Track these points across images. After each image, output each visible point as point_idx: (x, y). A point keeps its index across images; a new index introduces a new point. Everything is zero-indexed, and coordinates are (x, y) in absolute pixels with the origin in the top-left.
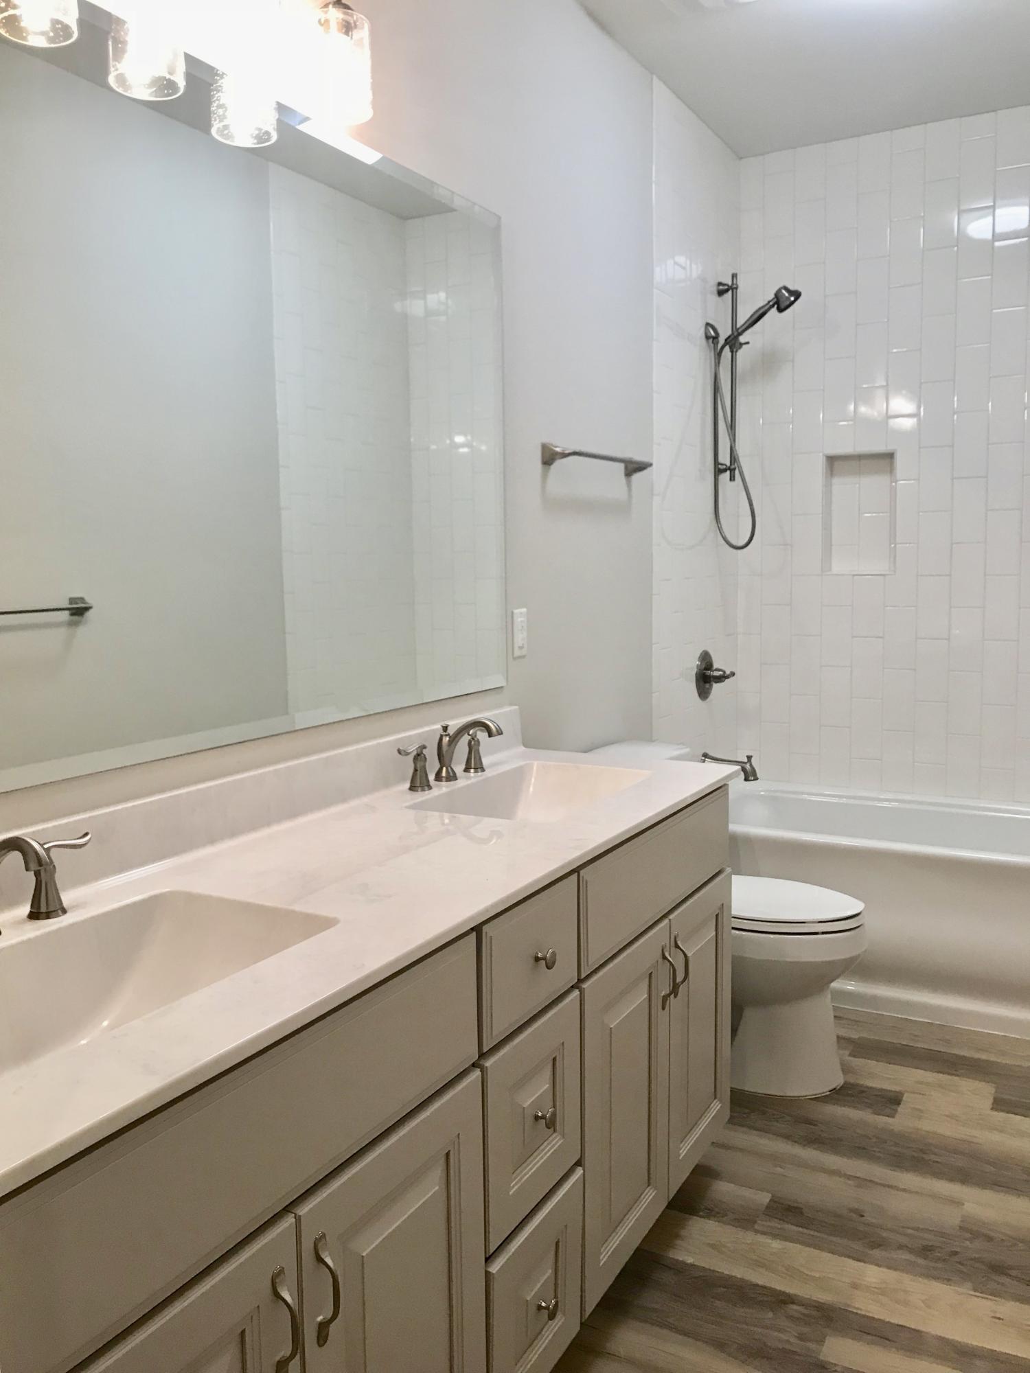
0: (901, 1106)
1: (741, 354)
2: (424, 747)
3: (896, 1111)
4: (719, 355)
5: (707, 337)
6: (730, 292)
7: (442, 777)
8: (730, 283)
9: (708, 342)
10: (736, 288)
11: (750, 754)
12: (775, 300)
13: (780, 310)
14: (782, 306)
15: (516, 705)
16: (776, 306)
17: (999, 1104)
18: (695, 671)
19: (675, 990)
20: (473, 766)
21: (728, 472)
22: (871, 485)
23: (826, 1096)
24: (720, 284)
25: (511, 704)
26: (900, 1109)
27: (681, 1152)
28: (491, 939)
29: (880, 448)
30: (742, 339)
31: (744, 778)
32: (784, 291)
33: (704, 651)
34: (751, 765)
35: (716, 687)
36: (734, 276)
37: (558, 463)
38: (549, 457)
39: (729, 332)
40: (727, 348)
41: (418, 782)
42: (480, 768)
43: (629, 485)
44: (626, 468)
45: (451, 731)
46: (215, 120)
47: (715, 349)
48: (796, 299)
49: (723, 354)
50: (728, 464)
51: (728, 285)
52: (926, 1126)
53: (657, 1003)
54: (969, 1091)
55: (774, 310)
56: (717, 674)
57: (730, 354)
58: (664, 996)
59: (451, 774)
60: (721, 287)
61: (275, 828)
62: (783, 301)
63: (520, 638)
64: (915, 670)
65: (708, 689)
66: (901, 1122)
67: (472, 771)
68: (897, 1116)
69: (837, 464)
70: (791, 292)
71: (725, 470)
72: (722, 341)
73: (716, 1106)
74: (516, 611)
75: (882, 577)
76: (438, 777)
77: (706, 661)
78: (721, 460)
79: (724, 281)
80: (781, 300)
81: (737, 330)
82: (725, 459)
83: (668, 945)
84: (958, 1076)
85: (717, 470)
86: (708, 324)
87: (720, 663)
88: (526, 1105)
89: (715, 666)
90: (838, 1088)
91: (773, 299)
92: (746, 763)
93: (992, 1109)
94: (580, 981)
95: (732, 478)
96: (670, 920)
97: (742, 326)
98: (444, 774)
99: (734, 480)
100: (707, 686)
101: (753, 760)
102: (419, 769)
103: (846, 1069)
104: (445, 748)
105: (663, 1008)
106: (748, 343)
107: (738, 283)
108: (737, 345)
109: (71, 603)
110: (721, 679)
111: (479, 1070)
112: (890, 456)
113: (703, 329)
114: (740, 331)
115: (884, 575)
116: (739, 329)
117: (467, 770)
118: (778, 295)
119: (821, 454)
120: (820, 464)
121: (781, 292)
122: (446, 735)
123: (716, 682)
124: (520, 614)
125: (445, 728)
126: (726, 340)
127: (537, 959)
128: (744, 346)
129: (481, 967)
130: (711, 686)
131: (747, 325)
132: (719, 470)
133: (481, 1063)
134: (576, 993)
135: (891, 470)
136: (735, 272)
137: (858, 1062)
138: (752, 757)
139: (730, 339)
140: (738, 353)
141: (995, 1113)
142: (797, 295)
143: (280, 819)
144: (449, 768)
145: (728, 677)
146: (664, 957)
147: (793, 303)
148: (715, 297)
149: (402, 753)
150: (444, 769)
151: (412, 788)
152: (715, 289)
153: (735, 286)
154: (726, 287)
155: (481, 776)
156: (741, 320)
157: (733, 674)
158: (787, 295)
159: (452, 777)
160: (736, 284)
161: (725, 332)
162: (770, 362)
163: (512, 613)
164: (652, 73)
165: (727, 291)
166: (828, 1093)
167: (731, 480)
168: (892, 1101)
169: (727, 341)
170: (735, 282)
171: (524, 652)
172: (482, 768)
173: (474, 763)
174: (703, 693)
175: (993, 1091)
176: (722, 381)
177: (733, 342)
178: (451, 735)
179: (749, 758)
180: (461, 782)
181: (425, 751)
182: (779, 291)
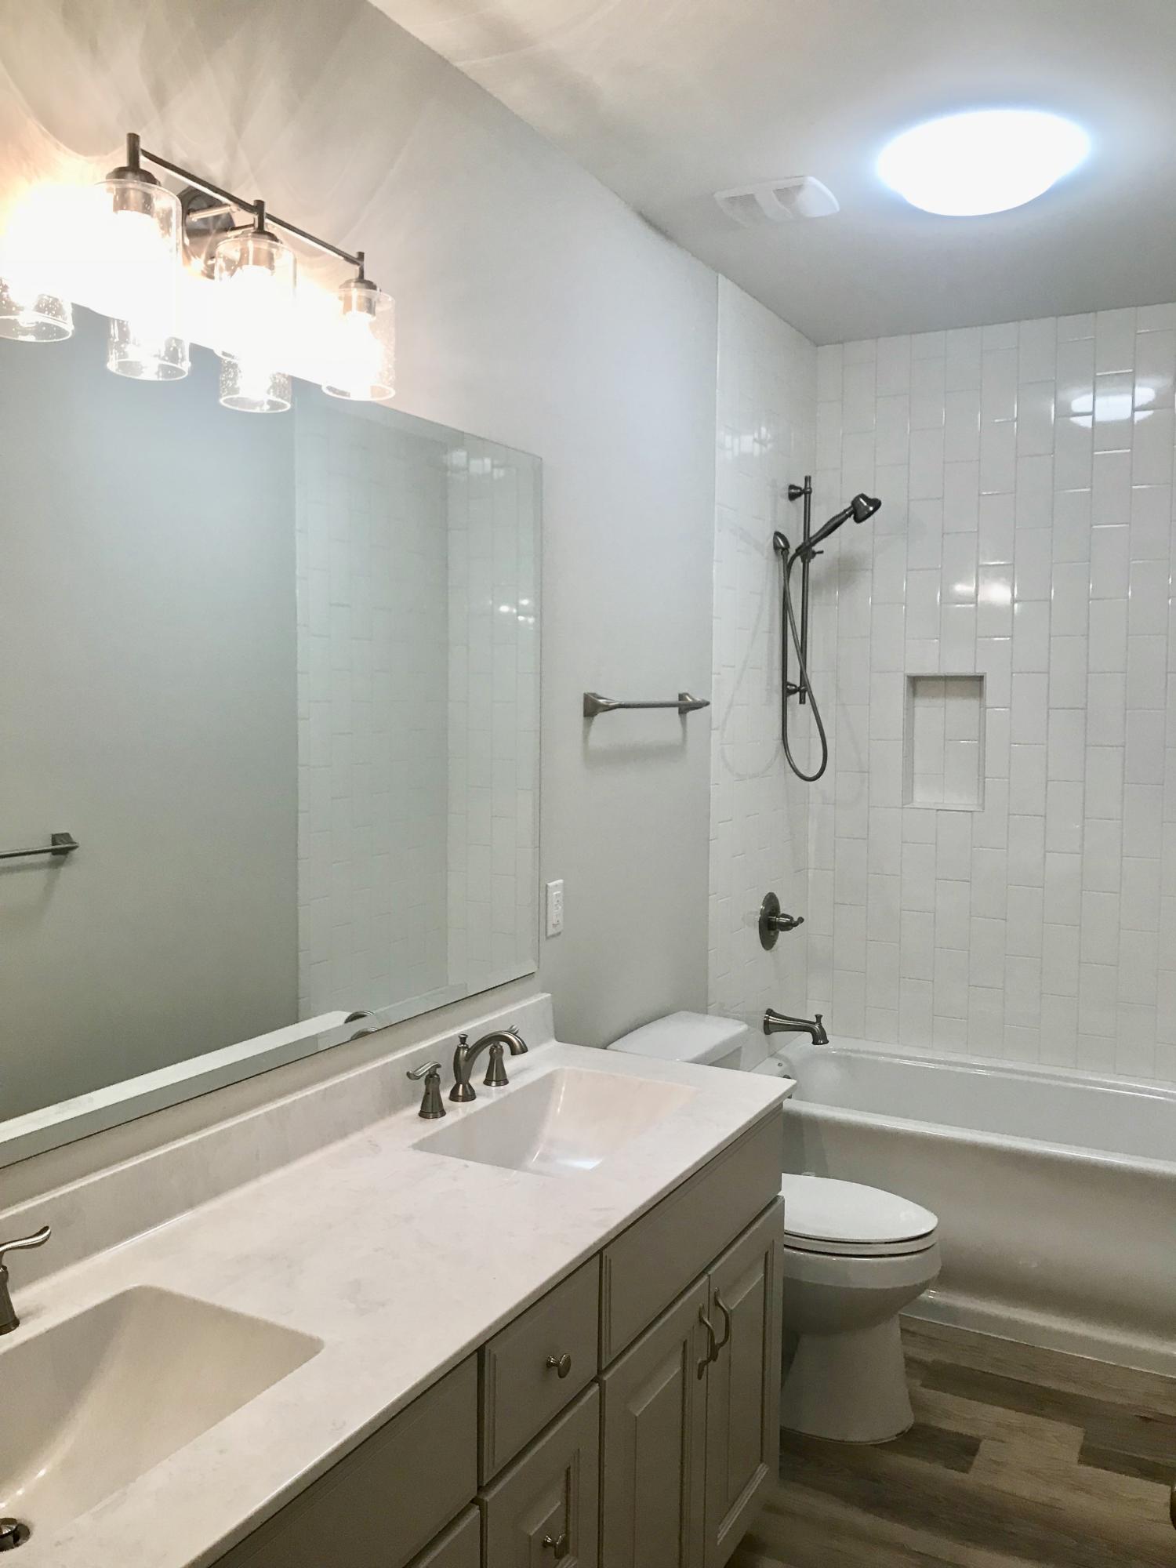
0: (977, 1457)
1: (815, 564)
2: (438, 1066)
3: (971, 1463)
4: (788, 568)
5: (776, 547)
6: (803, 496)
7: (459, 1096)
8: (803, 487)
9: (776, 553)
10: (810, 493)
11: (819, 1013)
12: (852, 509)
13: (858, 520)
14: (860, 516)
15: (548, 993)
16: (852, 516)
17: (1090, 1455)
18: (758, 916)
19: (713, 1356)
20: (494, 1079)
21: (798, 693)
22: (958, 708)
23: (893, 1441)
24: (792, 487)
25: (543, 991)
26: (977, 1461)
27: (719, 1535)
28: (495, 1360)
29: (968, 670)
30: (816, 548)
31: (812, 1041)
32: (861, 500)
33: (770, 893)
34: (821, 1027)
35: (782, 935)
36: (808, 479)
37: (601, 717)
38: (592, 707)
39: (801, 541)
40: (799, 559)
41: (431, 1109)
42: (503, 1080)
43: (684, 723)
44: (680, 710)
45: (470, 1042)
46: (223, 392)
47: (785, 559)
48: (875, 509)
49: (795, 561)
50: (798, 685)
51: (800, 489)
52: (1004, 1484)
53: (693, 1372)
54: (1056, 1437)
55: (851, 520)
56: (783, 920)
57: (802, 564)
58: (700, 1364)
59: (469, 1093)
60: (793, 491)
61: (266, 1180)
62: (862, 509)
63: (555, 914)
64: (1006, 920)
65: (773, 937)
66: (976, 1478)
67: (494, 1084)
68: (972, 1472)
69: (919, 684)
70: (871, 502)
71: (794, 692)
72: (792, 551)
73: (762, 1471)
74: (550, 884)
75: (969, 813)
76: (454, 1096)
77: (771, 904)
78: (790, 680)
79: (797, 484)
80: (859, 512)
81: (810, 539)
82: (794, 678)
83: (706, 1309)
84: (1043, 1416)
85: (785, 692)
86: (777, 534)
87: (787, 907)
88: (531, 1534)
89: (782, 911)
90: (907, 1431)
91: (850, 508)
92: (814, 1023)
93: (1080, 1462)
94: (601, 1372)
95: (802, 701)
96: (709, 1276)
97: (814, 536)
98: (460, 1093)
99: (804, 703)
100: (772, 933)
101: (823, 1021)
102: (431, 1093)
103: (916, 1404)
104: (462, 1063)
105: (700, 1377)
106: (821, 552)
107: (812, 487)
108: (810, 554)
109: (54, 843)
110: (790, 925)
111: (478, 1507)
112: (980, 679)
113: (771, 539)
114: (812, 541)
115: (971, 812)
116: (811, 538)
117: (487, 1082)
118: (855, 503)
119: (902, 674)
120: (900, 685)
121: (859, 500)
122: (464, 1048)
123: (782, 930)
124: (556, 885)
125: (463, 1040)
126: (797, 550)
127: (549, 1365)
128: (817, 555)
129: (483, 1391)
130: (777, 933)
131: (822, 533)
132: (787, 690)
133: (481, 1497)
134: (596, 1388)
135: (980, 693)
136: (808, 474)
137: (930, 1394)
138: (821, 1016)
139: (802, 549)
140: (810, 564)
141: (1083, 1467)
142: (876, 504)
143: (269, 1169)
144: (467, 1086)
145: (795, 925)
146: (701, 1321)
147: (871, 513)
148: (785, 501)
149: (412, 1076)
150: (461, 1086)
151: (423, 1114)
152: (786, 492)
153: (808, 490)
154: (799, 491)
155: (503, 1091)
156: (815, 528)
157: (801, 920)
158: (865, 504)
159: (470, 1095)
160: (810, 488)
161: (796, 541)
162: (847, 571)
163: (547, 886)
164: (717, 271)
165: (799, 495)
166: (895, 1438)
167: (800, 703)
168: (965, 1450)
169: (799, 551)
170: (808, 486)
171: (559, 929)
172: (506, 1080)
173: (497, 1076)
174: (768, 941)
175: (1081, 1438)
176: (792, 595)
177: (806, 552)
178: (470, 1047)
179: (819, 1017)
180: (479, 1103)
181: (438, 1071)
182: (856, 500)
